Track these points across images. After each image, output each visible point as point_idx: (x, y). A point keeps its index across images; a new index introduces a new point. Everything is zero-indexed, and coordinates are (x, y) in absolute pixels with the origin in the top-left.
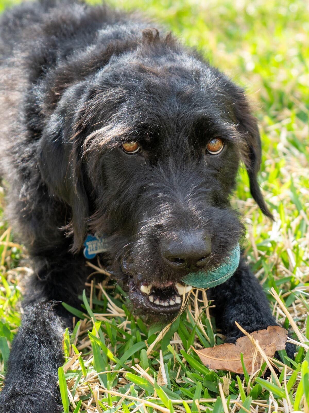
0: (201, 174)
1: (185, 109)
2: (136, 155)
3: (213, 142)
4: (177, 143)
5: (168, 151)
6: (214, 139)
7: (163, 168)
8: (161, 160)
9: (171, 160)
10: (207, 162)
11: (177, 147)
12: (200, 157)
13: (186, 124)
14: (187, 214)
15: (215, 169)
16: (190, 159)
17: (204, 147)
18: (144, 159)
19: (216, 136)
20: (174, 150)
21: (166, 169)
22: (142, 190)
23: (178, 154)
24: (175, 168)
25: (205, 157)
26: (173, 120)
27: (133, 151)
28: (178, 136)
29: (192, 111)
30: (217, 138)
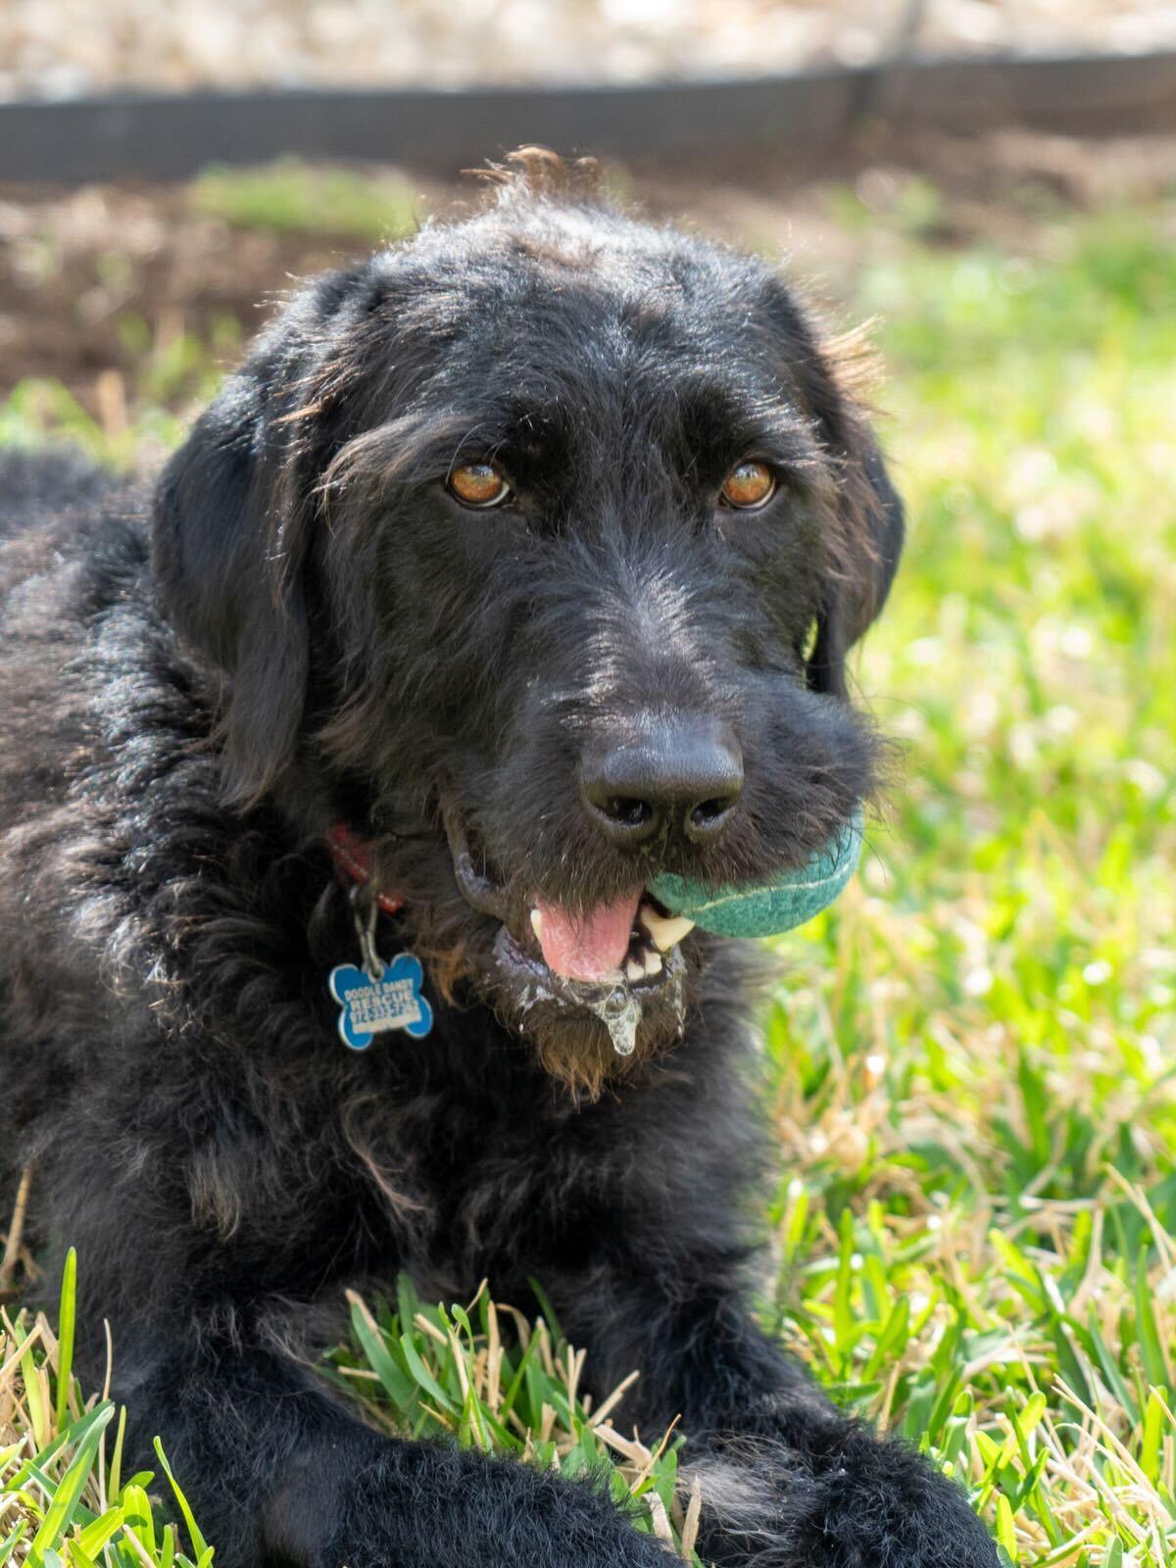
0: (708, 565)
1: (650, 360)
2: (497, 512)
3: (742, 472)
4: (625, 459)
5: (597, 485)
6: (745, 463)
7: (585, 540)
8: (578, 516)
9: (608, 512)
10: (725, 533)
11: (626, 476)
12: (704, 514)
13: (653, 401)
14: (666, 668)
15: (750, 557)
16: (672, 511)
17: (716, 484)
18: (522, 520)
19: (752, 454)
20: (618, 485)
21: (592, 539)
22: (520, 613)
23: (631, 496)
24: (622, 537)
25: (718, 518)
26: (610, 387)
27: (487, 500)
28: (630, 440)
29: (675, 365)
30: (756, 462)
